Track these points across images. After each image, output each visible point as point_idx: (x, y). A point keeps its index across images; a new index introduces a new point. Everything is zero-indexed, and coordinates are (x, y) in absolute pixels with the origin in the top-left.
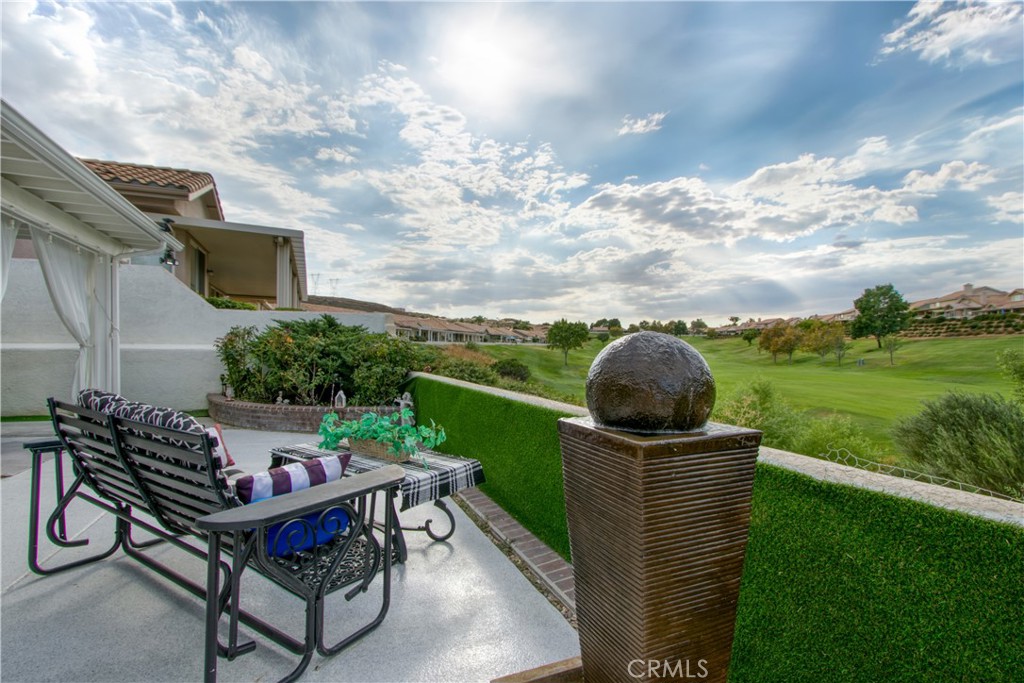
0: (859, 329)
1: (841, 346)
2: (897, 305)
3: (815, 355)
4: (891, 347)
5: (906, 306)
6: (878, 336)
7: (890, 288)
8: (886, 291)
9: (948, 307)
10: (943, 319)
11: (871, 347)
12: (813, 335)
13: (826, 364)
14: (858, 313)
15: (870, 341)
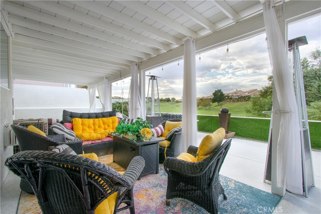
0: (214, 101)
1: (210, 105)
2: (222, 94)
3: (204, 107)
4: (221, 105)
5: (224, 94)
6: (218, 103)
7: (221, 90)
9: (233, 95)
10: (231, 98)
11: (216, 105)
12: (203, 102)
13: (206, 110)
14: (213, 96)
15: (216, 104)
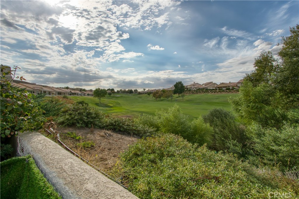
0: (175, 92)
1: (172, 96)
2: (182, 86)
3: (166, 98)
4: (183, 96)
5: (184, 86)
6: (179, 94)
7: (181, 82)
8: (180, 83)
9: (191, 87)
10: (190, 90)
11: (177, 97)
12: (166, 93)
13: (168, 101)
14: (174, 88)
15: (177, 95)
